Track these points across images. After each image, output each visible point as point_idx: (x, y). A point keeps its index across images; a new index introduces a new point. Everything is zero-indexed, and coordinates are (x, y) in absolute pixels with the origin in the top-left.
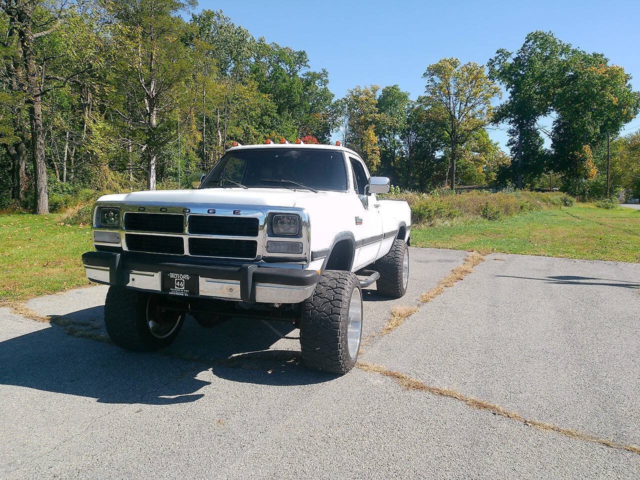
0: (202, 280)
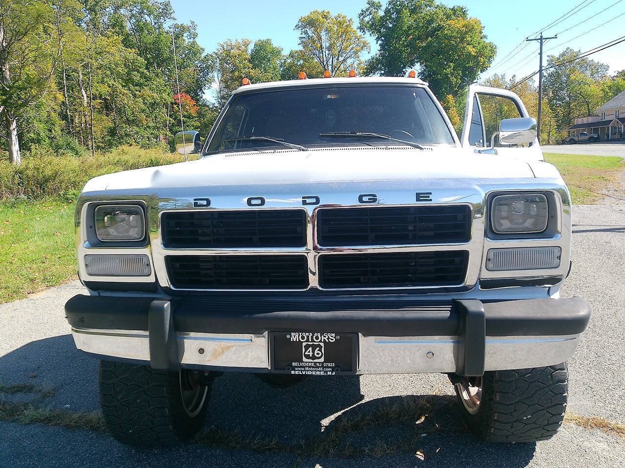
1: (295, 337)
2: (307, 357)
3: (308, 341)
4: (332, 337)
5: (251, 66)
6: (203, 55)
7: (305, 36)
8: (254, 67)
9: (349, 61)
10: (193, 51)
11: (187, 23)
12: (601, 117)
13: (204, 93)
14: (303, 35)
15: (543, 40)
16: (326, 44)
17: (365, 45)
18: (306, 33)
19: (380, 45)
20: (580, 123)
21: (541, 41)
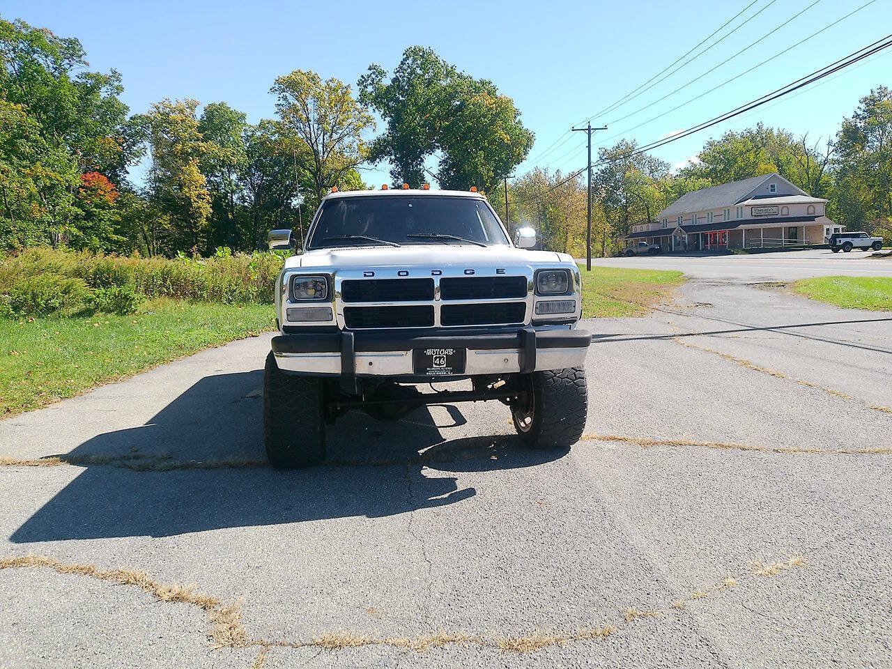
0: (470, 353)
1: (429, 352)
2: (436, 364)
3: (436, 354)
4: (450, 352)
5: (201, 136)
6: (127, 118)
7: (284, 102)
8: (205, 140)
9: (347, 140)
10: (112, 111)
11: (105, 72)
12: (662, 225)
13: (128, 173)
14: (282, 102)
15: (592, 131)
16: (313, 116)
17: (369, 120)
18: (285, 98)
19: (389, 123)
20: (639, 231)
21: (589, 132)
